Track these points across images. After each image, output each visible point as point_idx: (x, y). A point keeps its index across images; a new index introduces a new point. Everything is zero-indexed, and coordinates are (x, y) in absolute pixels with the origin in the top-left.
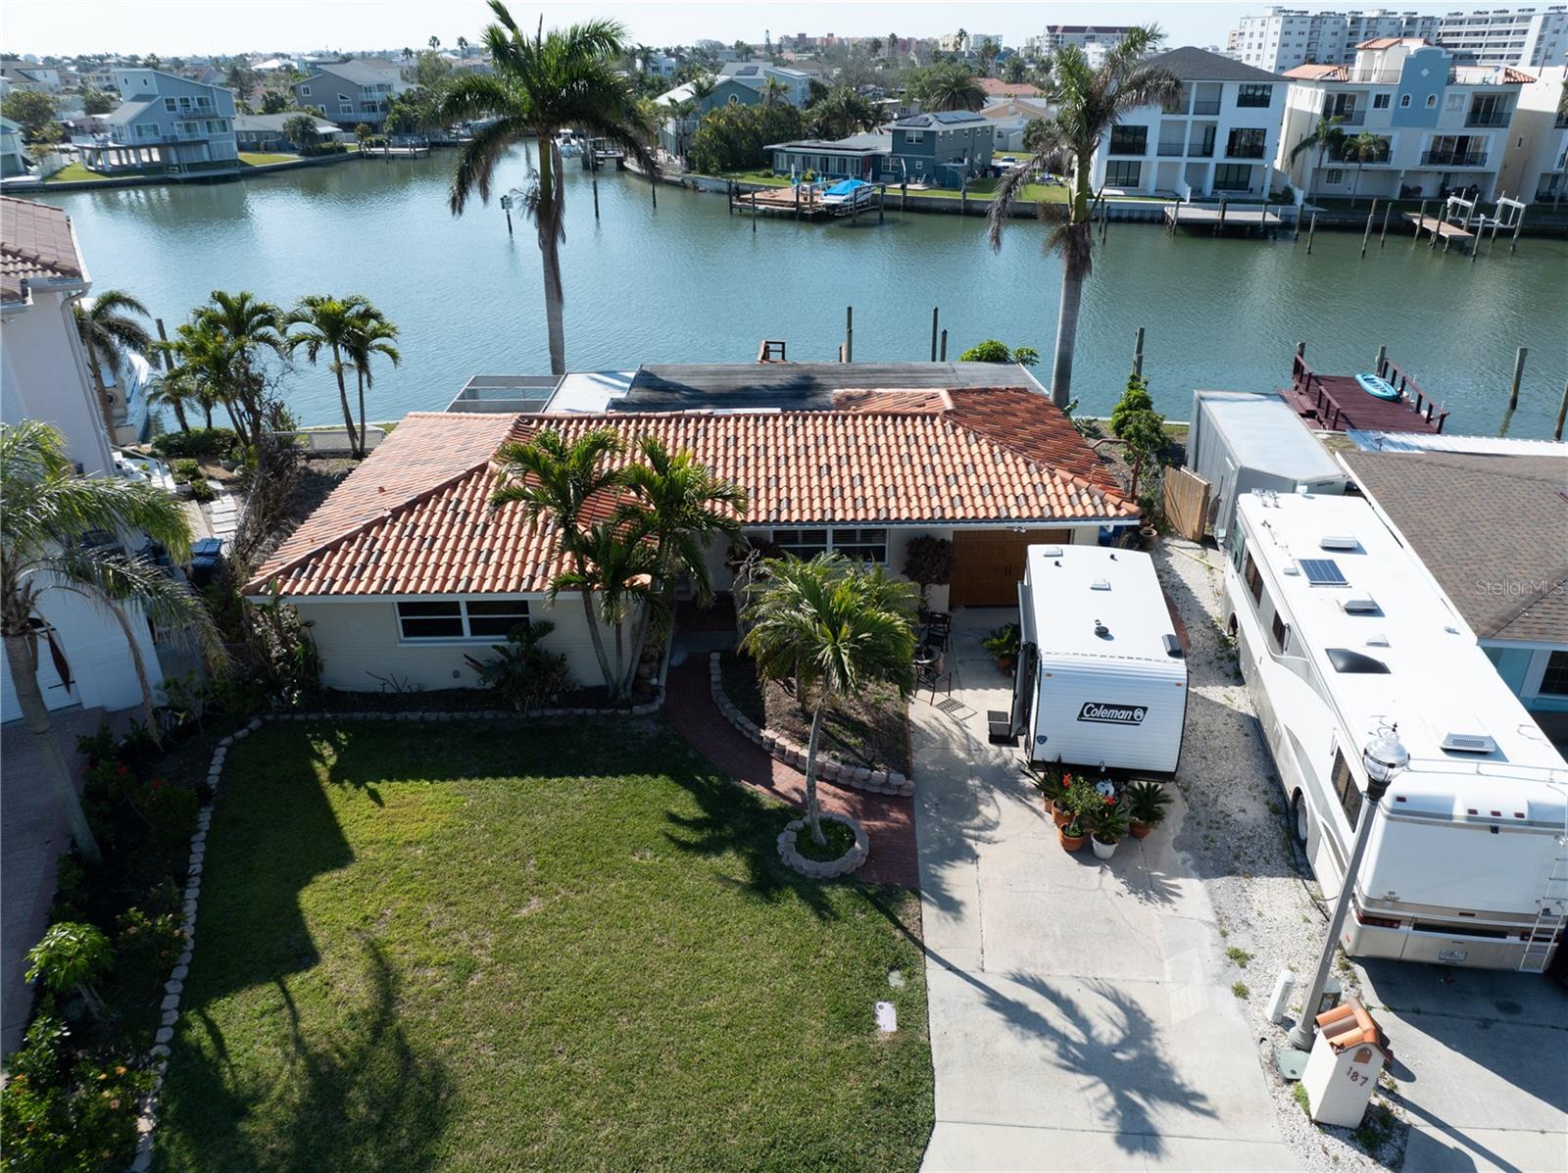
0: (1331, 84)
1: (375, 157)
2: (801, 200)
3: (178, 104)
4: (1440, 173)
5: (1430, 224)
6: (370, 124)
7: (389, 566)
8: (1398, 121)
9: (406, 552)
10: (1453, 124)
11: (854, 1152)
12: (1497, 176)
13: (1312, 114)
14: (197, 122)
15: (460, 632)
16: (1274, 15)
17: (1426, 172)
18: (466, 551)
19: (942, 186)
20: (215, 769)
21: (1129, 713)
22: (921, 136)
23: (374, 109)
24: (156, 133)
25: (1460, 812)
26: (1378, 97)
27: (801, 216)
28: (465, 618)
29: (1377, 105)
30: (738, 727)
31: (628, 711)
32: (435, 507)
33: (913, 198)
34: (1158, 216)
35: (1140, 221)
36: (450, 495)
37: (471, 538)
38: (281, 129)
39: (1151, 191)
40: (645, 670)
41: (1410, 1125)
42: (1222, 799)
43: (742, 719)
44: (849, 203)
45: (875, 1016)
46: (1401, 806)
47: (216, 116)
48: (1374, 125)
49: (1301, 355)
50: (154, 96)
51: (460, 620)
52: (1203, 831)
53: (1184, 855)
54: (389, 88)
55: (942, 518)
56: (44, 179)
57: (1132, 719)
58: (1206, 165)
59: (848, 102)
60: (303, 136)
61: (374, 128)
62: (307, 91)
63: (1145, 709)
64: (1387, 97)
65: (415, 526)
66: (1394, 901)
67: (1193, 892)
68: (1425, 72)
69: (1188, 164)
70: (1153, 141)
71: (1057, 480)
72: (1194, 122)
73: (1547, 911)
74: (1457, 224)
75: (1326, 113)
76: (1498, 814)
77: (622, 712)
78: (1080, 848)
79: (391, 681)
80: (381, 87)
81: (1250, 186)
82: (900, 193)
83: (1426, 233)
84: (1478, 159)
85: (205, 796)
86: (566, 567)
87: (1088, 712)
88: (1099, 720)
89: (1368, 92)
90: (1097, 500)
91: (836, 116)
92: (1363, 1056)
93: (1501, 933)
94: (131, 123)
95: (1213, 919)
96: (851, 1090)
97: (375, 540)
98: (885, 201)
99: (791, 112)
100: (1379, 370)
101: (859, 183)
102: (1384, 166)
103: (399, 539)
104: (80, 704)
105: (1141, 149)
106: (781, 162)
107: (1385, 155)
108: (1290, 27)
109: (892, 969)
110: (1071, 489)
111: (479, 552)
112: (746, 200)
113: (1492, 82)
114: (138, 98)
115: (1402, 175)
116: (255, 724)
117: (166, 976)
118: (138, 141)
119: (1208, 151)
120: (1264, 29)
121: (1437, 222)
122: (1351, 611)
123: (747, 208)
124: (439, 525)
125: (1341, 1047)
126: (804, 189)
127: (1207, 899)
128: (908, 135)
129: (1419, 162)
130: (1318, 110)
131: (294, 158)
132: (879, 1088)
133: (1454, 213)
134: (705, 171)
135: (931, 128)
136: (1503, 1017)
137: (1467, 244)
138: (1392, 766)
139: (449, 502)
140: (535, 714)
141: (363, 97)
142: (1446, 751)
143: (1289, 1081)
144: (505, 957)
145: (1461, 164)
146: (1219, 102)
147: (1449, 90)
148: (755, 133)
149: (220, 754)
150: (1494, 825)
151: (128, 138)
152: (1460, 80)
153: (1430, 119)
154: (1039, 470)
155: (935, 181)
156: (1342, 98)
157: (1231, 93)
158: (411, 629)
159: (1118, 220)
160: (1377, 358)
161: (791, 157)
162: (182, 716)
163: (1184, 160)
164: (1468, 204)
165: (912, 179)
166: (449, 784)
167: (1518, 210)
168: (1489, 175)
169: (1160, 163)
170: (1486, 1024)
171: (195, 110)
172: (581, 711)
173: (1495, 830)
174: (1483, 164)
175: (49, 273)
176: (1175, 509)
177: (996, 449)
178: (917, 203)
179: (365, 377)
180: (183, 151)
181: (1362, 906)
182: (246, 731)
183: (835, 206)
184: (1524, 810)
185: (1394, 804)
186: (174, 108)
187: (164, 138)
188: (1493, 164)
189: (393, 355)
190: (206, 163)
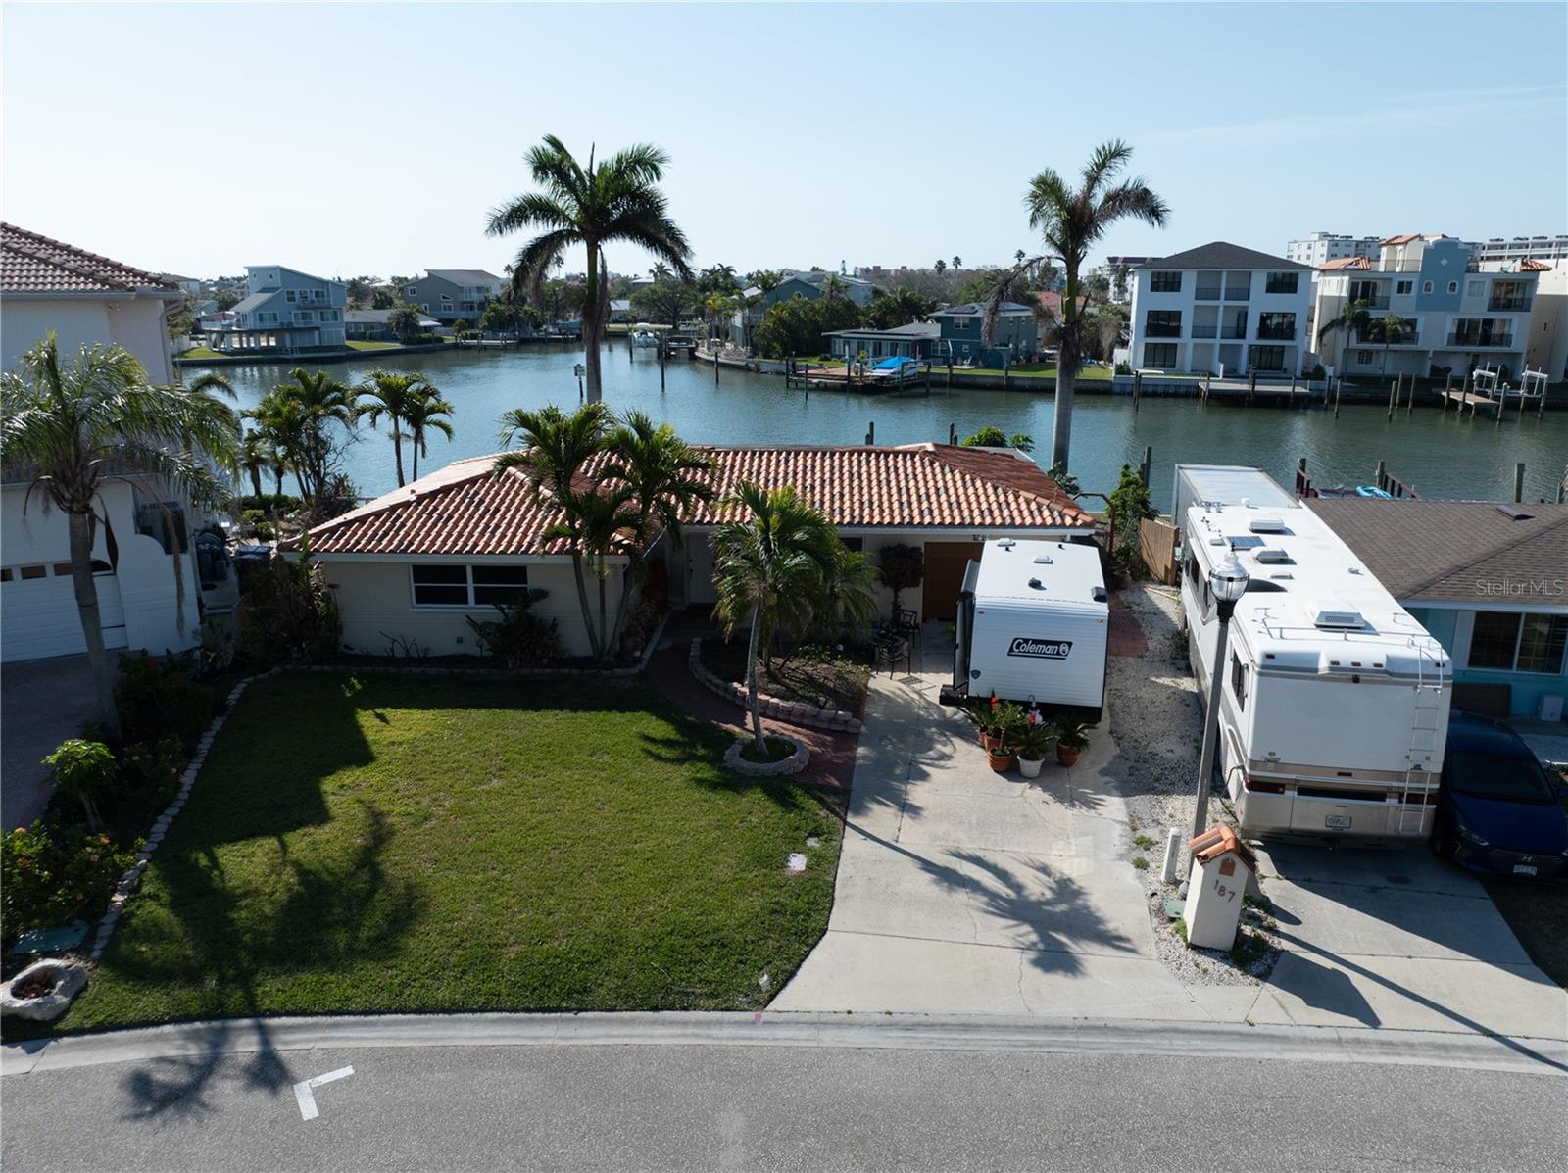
0: (1355, 273)
1: (469, 347)
2: (852, 374)
4: (1468, 354)
5: (1457, 396)
6: (467, 321)
7: (407, 534)
8: (1423, 304)
9: (424, 525)
10: (1476, 309)
11: (745, 941)
12: (1524, 355)
13: (1339, 298)
14: (312, 312)
15: (466, 601)
16: (1320, 239)
17: (1455, 353)
18: (477, 525)
19: (988, 367)
20: (234, 696)
21: (1055, 648)
22: (967, 322)
23: (472, 308)
24: (276, 320)
25: (1323, 666)
26: (1401, 284)
27: (850, 388)
28: (471, 586)
29: (1400, 290)
30: (707, 684)
31: (609, 672)
32: (455, 496)
33: (958, 376)
34: (1194, 390)
35: (1176, 395)
36: (470, 489)
37: (482, 517)
38: (386, 322)
39: (1188, 368)
40: (630, 643)
41: (1283, 950)
42: (1154, 744)
43: (710, 676)
44: (896, 376)
45: (788, 861)
46: (1270, 662)
47: (329, 307)
48: (1400, 308)
49: (1303, 469)
50: (278, 289)
51: (466, 588)
52: (1130, 764)
53: (1108, 779)
54: (488, 290)
55: (911, 524)
57: (1058, 653)
58: (1240, 346)
59: (904, 299)
60: (406, 325)
61: (471, 324)
62: (413, 292)
63: (1070, 644)
64: (1410, 284)
65: (436, 508)
66: (1275, 761)
67: (1114, 806)
68: (1444, 262)
69: (1221, 345)
70: (1187, 324)
71: (1021, 500)
72: (1225, 307)
73: (1418, 767)
74: (1485, 395)
75: (1352, 297)
76: (1359, 665)
77: (604, 672)
78: (1007, 768)
79: (400, 640)
80: (479, 289)
81: (1284, 366)
82: (947, 372)
83: (1454, 403)
84: (1505, 339)
85: (220, 708)
86: (557, 523)
87: (1018, 647)
88: (1026, 654)
89: (1390, 279)
90: (1056, 514)
91: (892, 311)
92: (1227, 868)
93: (1379, 796)
94: (254, 310)
95: (1126, 820)
96: (752, 903)
97: (399, 517)
98: (931, 377)
99: (850, 306)
100: (1380, 483)
101: (906, 359)
102: (1412, 347)
103: (420, 517)
104: (127, 647)
105: (1176, 332)
106: (838, 346)
107: (1412, 337)
108: (1335, 250)
109: (810, 835)
110: (1033, 506)
111: (487, 526)
112: (801, 375)
113: (1511, 271)
114: (263, 290)
115: (1430, 355)
116: (276, 670)
117: (160, 811)
118: (259, 326)
119: (1241, 333)
120: (1310, 252)
121: (1462, 394)
122: (1264, 562)
123: (802, 382)
124: (457, 508)
125: (1206, 857)
126: (856, 367)
127: (1123, 807)
128: (956, 321)
129: (1445, 343)
130: (1344, 293)
131: (397, 346)
132: (777, 903)
133: (1480, 385)
134: (767, 356)
135: (977, 315)
136: (1391, 885)
137: (1494, 410)
138: (1230, 580)
139: (468, 493)
140: (526, 671)
141: (465, 297)
142: (1318, 626)
143: (1172, 920)
144: (462, 812)
145: (1488, 344)
146: (1249, 289)
147: (1469, 277)
148: (816, 323)
149: (241, 687)
150: (1355, 675)
151: (251, 324)
152: (1480, 270)
153: (1453, 304)
154: (1005, 493)
155: (980, 363)
156: (1366, 285)
157: (1259, 280)
158: (423, 596)
159: (1154, 395)
160: (1377, 473)
161: (847, 341)
162: (212, 655)
163: (1218, 341)
164: (1493, 374)
165: (959, 360)
166: (436, 712)
167: (1541, 381)
168: (1518, 355)
169: (1195, 345)
170: (1374, 889)
171: (312, 301)
172: (567, 671)
173: (1356, 680)
174: (1509, 344)
175: (154, 285)
176: (1152, 556)
177: (968, 477)
178: (962, 380)
179: (420, 446)
180: (298, 337)
181: (1248, 771)
182: (266, 675)
183: (883, 378)
184: (1383, 661)
185: (1264, 661)
186: (293, 299)
187: (282, 324)
188: (1519, 343)
189: (448, 431)
190: (316, 347)
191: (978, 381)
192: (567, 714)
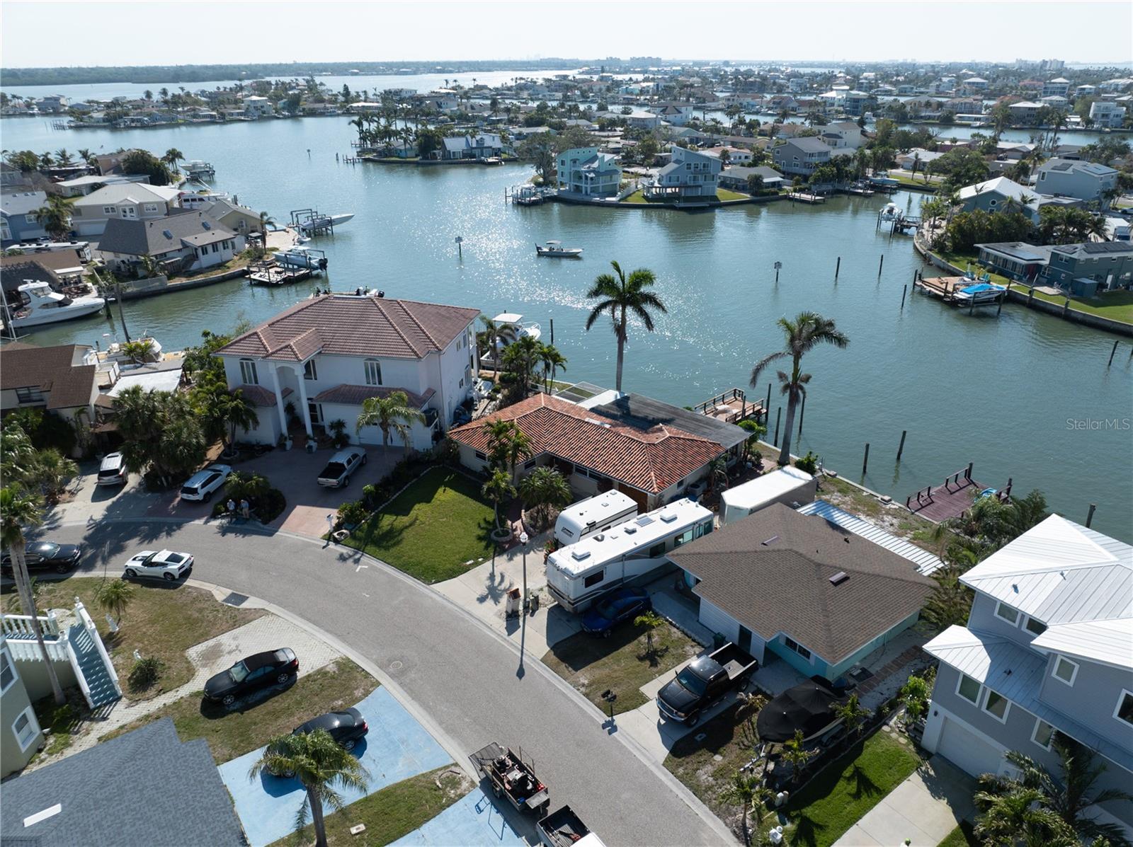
1: (792, 199)
3: (692, 166)
6: (804, 176)
11: (439, 572)
14: (700, 176)
20: (425, 472)
22: (1068, 259)
23: (810, 167)
24: (677, 181)
25: (555, 563)
27: (942, 300)
33: (1036, 300)
38: (746, 179)
43: (523, 509)
45: (470, 561)
47: (710, 173)
50: (682, 162)
55: (607, 474)
56: (619, 201)
57: (570, 535)
61: (804, 179)
62: (778, 152)
63: (573, 534)
71: (649, 475)
76: (559, 567)
80: (820, 154)
82: (1028, 295)
85: (419, 475)
87: (564, 529)
88: (565, 532)
94: (667, 175)
98: (1019, 298)
109: (482, 557)
110: (649, 479)
117: (383, 505)
123: (922, 287)
128: (1061, 257)
131: (747, 196)
132: (454, 568)
134: (941, 252)
135: (1074, 256)
141: (807, 159)
151: (664, 183)
154: (648, 471)
155: (1070, 289)
158: (476, 457)
162: (428, 457)
165: (1055, 284)
166: (457, 493)
171: (701, 169)
173: (558, 570)
177: (646, 460)
178: (1038, 304)
183: (962, 299)
186: (690, 168)
187: (681, 183)
189: (565, 369)
190: (699, 196)
191: (1048, 307)
192: (480, 505)
